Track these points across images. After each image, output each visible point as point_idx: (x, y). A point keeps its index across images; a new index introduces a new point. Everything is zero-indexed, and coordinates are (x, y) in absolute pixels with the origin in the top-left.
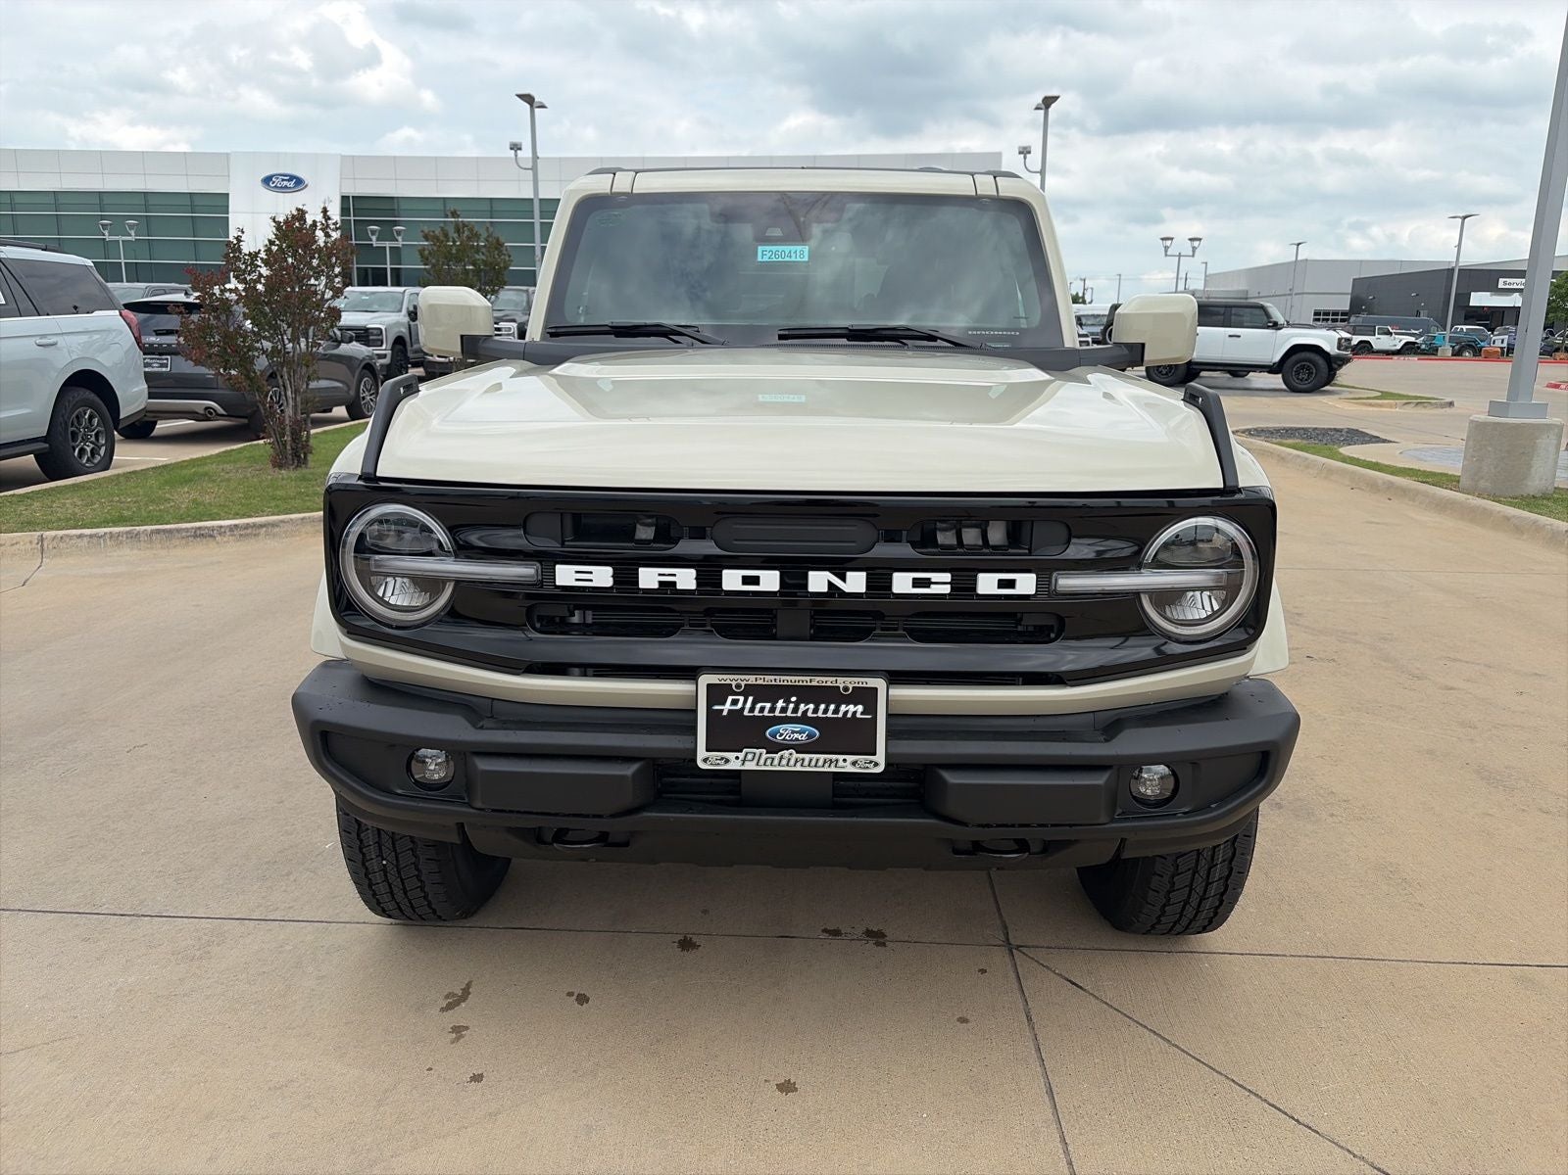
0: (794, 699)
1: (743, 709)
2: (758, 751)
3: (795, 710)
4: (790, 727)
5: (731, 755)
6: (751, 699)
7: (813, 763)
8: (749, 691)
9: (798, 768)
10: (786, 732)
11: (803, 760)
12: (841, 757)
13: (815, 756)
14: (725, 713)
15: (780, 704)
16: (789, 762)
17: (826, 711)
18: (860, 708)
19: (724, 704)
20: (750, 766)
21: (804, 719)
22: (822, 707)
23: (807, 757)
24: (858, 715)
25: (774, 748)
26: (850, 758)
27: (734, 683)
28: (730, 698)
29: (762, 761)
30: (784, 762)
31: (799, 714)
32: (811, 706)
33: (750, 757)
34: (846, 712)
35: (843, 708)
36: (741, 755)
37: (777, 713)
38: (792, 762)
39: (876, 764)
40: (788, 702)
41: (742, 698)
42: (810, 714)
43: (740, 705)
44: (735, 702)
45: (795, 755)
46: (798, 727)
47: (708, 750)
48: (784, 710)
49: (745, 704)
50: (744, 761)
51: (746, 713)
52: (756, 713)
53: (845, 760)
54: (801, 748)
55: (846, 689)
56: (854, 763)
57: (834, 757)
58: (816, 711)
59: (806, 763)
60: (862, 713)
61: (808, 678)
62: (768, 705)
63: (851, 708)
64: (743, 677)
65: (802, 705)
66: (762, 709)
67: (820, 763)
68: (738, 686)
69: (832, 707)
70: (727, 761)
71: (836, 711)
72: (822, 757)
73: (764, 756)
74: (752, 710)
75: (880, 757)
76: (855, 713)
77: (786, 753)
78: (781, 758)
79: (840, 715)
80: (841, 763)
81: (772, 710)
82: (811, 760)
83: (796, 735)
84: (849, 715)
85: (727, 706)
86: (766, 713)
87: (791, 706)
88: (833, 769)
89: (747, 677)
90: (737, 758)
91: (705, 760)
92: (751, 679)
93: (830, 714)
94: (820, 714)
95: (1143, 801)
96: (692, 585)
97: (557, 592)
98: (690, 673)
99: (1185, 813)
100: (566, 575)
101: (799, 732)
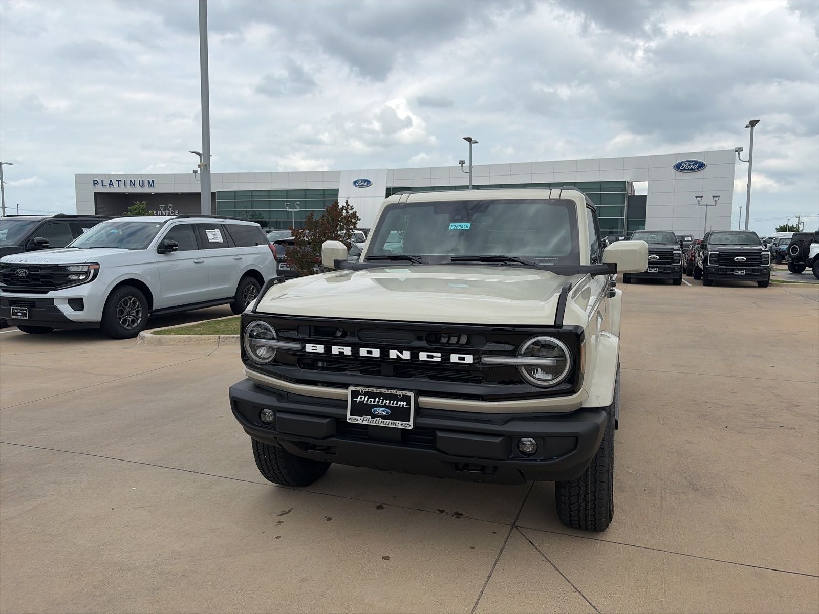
0: (382, 398)
1: (364, 400)
2: (368, 417)
3: (382, 402)
4: (380, 409)
5: (359, 418)
6: (367, 397)
7: (387, 423)
8: (366, 394)
9: (382, 425)
10: (379, 411)
11: (384, 422)
12: (397, 422)
13: (388, 421)
14: (358, 402)
15: (377, 400)
16: (379, 422)
17: (393, 404)
18: (405, 403)
19: (357, 398)
20: (365, 423)
21: (385, 406)
22: (392, 402)
23: (385, 421)
24: (404, 406)
25: (374, 416)
26: (401, 422)
27: (361, 390)
28: (360, 396)
29: (369, 421)
30: (377, 422)
31: (384, 404)
32: (388, 401)
33: (365, 419)
34: (400, 405)
35: (399, 403)
36: (362, 418)
37: (376, 403)
38: (380, 422)
39: (410, 426)
40: (380, 399)
41: (364, 397)
42: (387, 404)
43: (363, 399)
44: (361, 398)
45: (381, 420)
46: (383, 409)
47: (351, 415)
48: (378, 402)
49: (365, 399)
50: (363, 420)
51: (365, 402)
52: (369, 403)
53: (399, 423)
54: (383, 417)
55: (400, 395)
56: (402, 425)
57: (395, 421)
58: (389, 403)
59: (385, 423)
60: (406, 405)
61: (386, 390)
62: (373, 400)
63: (402, 403)
64: (364, 388)
65: (385, 401)
66: (371, 401)
67: (390, 424)
68: (362, 392)
69: (395, 402)
70: (357, 420)
71: (397, 404)
72: (391, 421)
73: (370, 419)
74: (367, 401)
75: (411, 423)
76: (403, 405)
77: (378, 419)
78: (376, 420)
79: (398, 406)
80: (397, 424)
81: (374, 402)
82: (386, 422)
83: (382, 412)
84: (401, 406)
85: (359, 399)
86: (372, 403)
87: (381, 401)
88: (394, 426)
89: (365, 388)
90: (361, 419)
91: (350, 419)
92: (367, 389)
93: (394, 405)
94: (391, 405)
95: (524, 453)
96: (350, 353)
97: (307, 354)
98: (345, 386)
99: (541, 460)
100: (309, 348)
101: (384, 411)
